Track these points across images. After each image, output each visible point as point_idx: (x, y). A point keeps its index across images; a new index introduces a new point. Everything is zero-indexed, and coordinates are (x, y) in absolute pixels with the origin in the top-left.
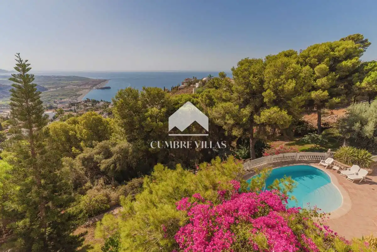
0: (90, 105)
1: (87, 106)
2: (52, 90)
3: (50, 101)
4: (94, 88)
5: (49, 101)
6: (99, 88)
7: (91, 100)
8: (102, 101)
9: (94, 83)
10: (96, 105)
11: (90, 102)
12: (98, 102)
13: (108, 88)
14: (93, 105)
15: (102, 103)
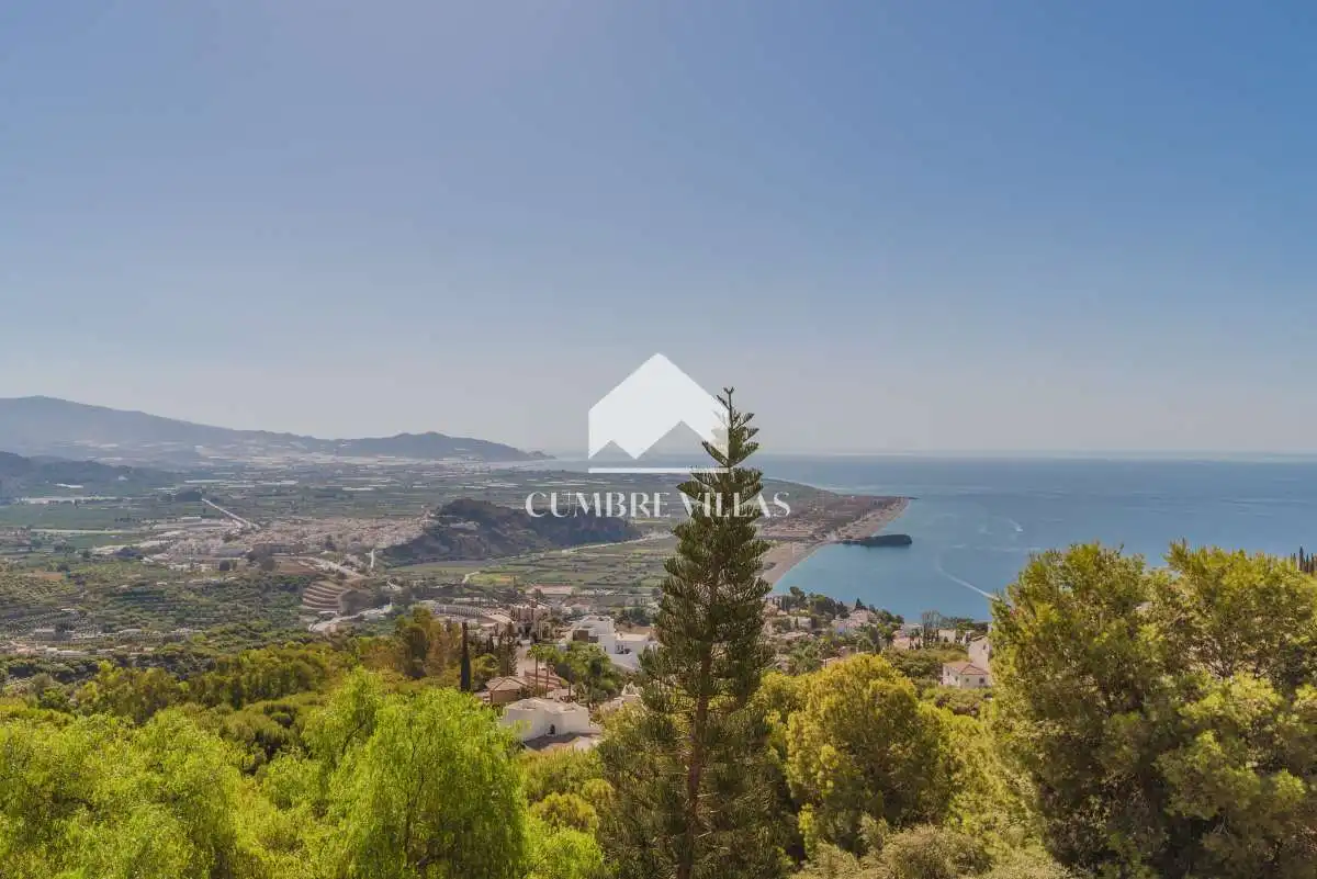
0: (804, 621)
1: (789, 629)
2: (654, 535)
3: (640, 585)
4: (833, 537)
5: (634, 585)
6: (856, 537)
7: (812, 595)
8: (859, 606)
9: (833, 514)
10: (828, 623)
11: (805, 607)
12: (843, 612)
13: (901, 541)
14: (814, 623)
15: (859, 619)
